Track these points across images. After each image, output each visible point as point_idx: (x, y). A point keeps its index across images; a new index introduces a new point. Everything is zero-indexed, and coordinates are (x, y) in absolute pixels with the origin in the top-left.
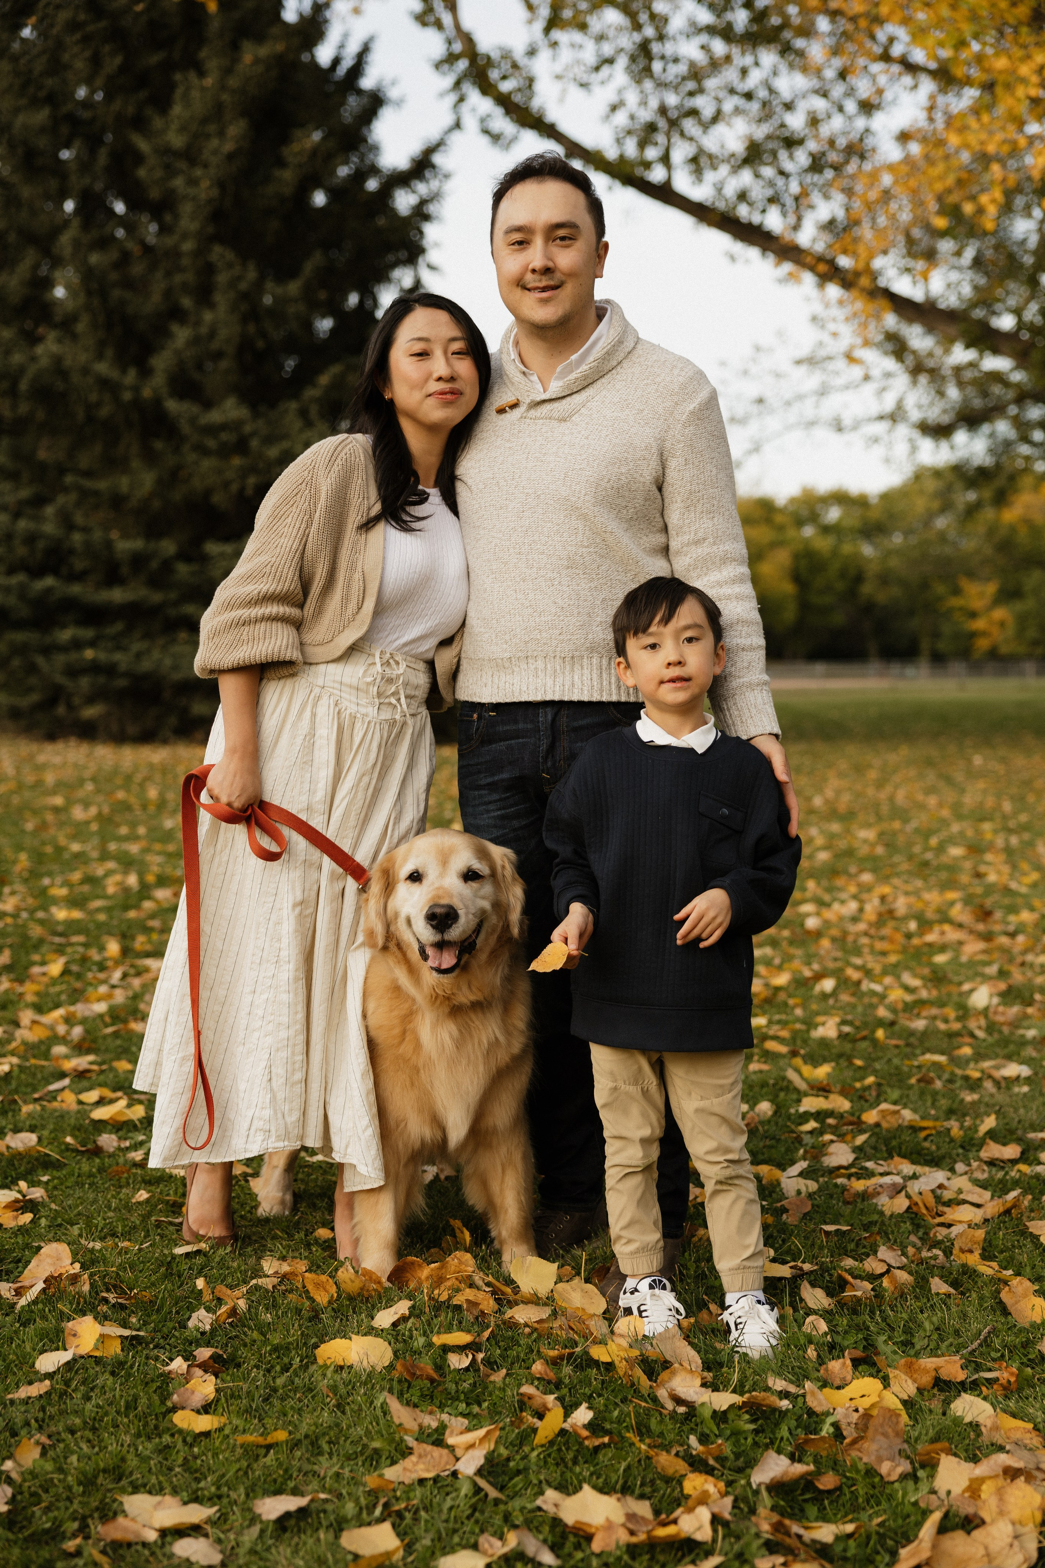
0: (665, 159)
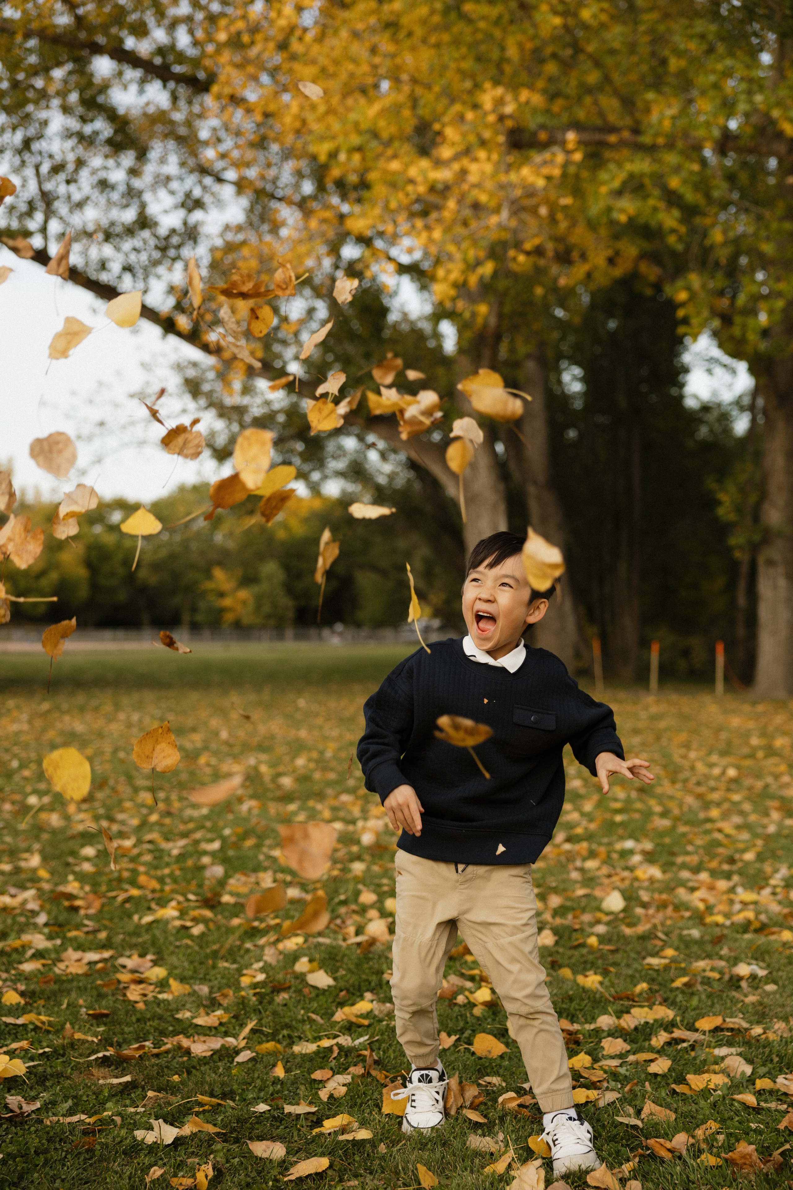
0: (43, 230)
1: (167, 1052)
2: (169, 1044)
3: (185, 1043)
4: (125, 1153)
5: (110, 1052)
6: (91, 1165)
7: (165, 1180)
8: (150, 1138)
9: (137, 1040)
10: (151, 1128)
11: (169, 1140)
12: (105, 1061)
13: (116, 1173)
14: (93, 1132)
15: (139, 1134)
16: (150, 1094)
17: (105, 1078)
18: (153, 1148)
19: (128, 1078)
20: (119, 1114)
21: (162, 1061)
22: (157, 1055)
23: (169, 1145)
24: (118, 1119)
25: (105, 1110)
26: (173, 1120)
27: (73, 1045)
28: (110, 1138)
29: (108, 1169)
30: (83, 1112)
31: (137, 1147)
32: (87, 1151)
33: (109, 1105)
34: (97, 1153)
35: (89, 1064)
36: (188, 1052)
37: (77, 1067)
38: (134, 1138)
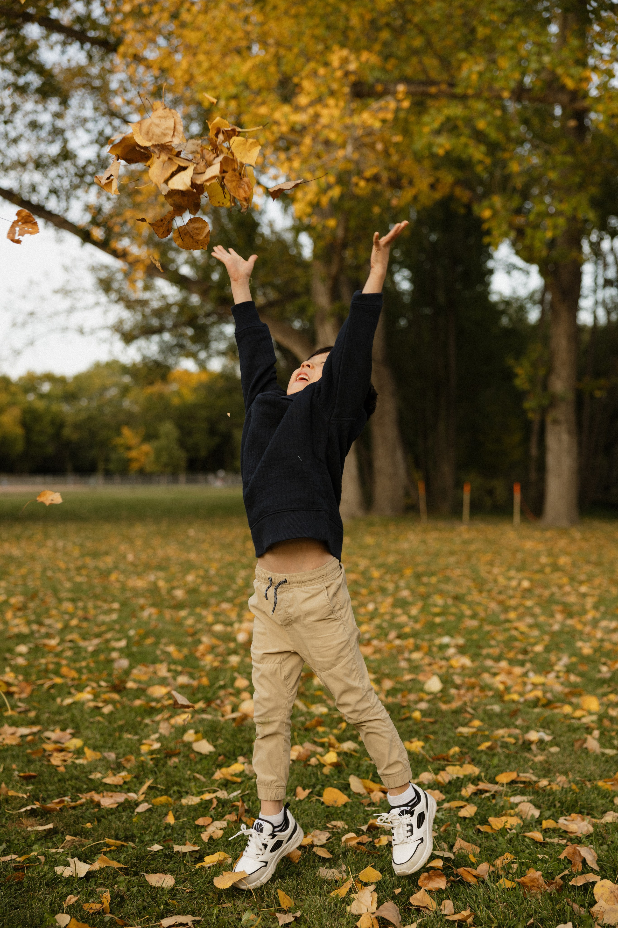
1: (82, 805)
2: (84, 798)
3: (96, 797)
4: (47, 884)
5: (36, 806)
6: (20, 894)
7: (79, 905)
8: (67, 872)
9: (58, 796)
10: (68, 865)
11: (82, 874)
12: (33, 813)
13: (40, 900)
14: (22, 868)
15: (59, 869)
16: (68, 838)
17: (32, 826)
18: (70, 880)
19: (50, 826)
20: (43, 854)
21: (78, 812)
22: (74, 808)
23: (82, 878)
24: (42, 858)
25: (32, 851)
26: (85, 858)
27: (7, 800)
28: (36, 873)
29: (33, 897)
30: (15, 853)
31: (57, 880)
32: (17, 883)
33: (35, 847)
34: (26, 885)
35: (20, 815)
36: (98, 805)
37: (10, 818)
38: (55, 873)
